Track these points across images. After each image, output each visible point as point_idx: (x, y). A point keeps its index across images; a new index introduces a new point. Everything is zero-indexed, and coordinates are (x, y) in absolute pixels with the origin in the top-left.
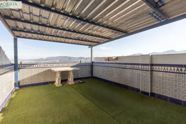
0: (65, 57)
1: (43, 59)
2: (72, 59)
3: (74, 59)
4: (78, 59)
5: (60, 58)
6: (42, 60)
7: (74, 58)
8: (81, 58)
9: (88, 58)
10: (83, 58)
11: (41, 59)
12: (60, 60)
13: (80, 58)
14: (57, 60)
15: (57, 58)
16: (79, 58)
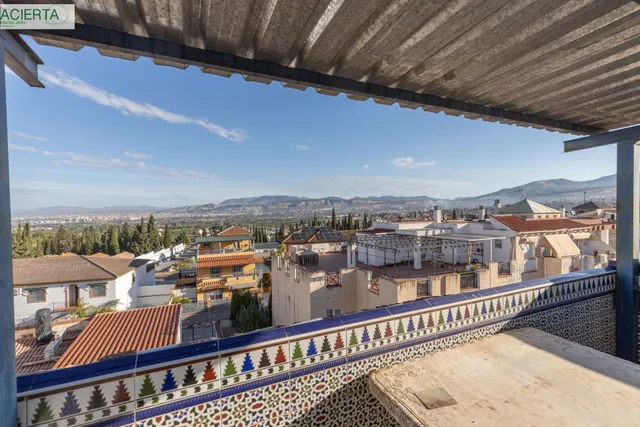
0: (278, 197)
1: (212, 205)
2: (303, 203)
3: (307, 205)
4: (322, 206)
5: (263, 203)
6: (209, 211)
7: (307, 201)
8: (332, 201)
9: (354, 202)
10: (339, 200)
11: (206, 206)
12: (265, 208)
13: (326, 200)
14: (255, 208)
15: (255, 201)
16: (323, 202)
